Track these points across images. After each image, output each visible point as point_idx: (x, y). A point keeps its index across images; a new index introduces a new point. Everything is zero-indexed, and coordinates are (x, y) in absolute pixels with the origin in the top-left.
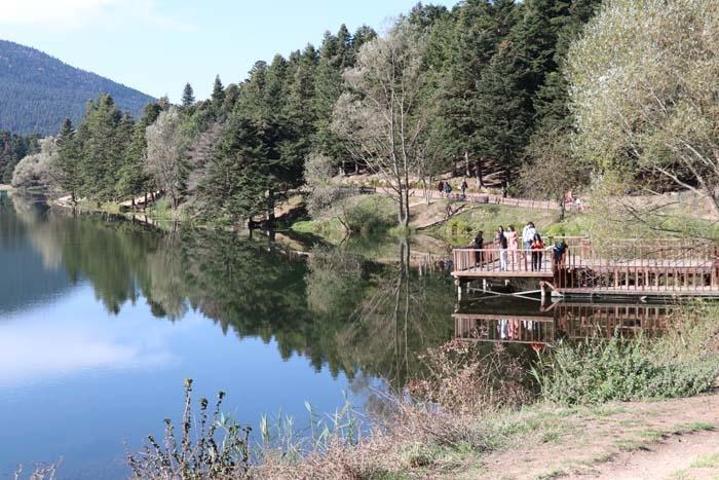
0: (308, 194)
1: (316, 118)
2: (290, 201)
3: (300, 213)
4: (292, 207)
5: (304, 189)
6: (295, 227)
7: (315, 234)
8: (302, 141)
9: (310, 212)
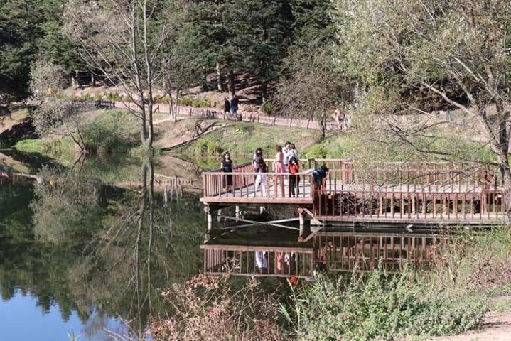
0: (35, 108)
1: (43, 20)
2: (14, 115)
3: (25, 130)
4: (15, 123)
5: (29, 102)
6: (20, 146)
7: (44, 154)
8: (27, 46)
9: (38, 129)
